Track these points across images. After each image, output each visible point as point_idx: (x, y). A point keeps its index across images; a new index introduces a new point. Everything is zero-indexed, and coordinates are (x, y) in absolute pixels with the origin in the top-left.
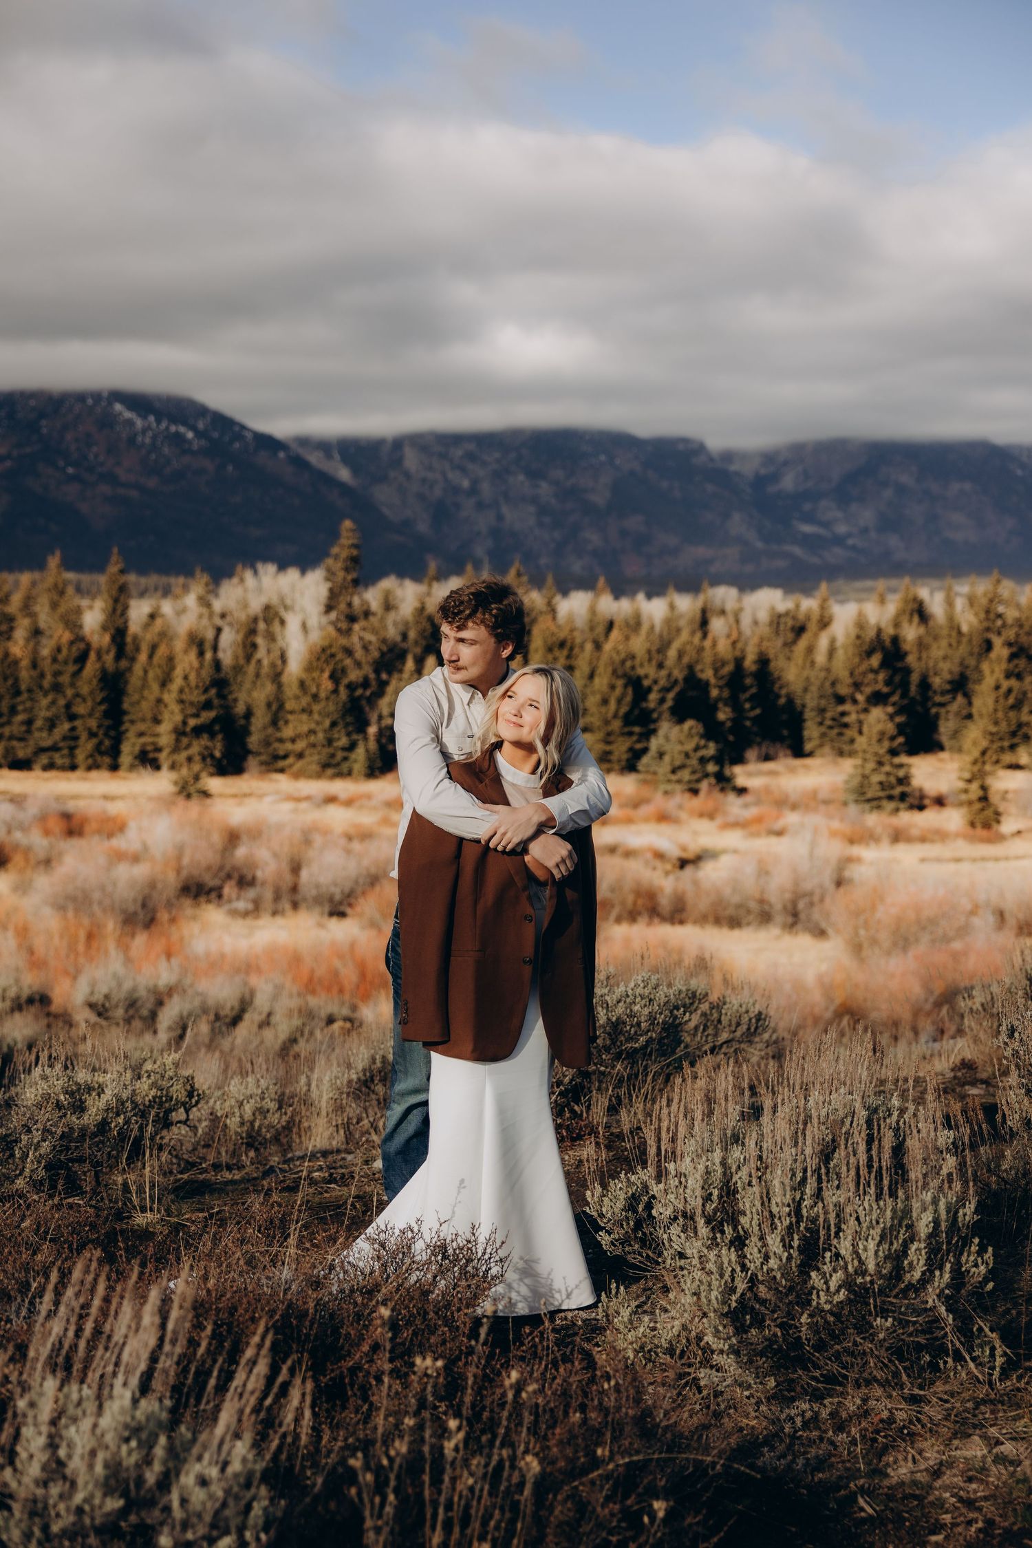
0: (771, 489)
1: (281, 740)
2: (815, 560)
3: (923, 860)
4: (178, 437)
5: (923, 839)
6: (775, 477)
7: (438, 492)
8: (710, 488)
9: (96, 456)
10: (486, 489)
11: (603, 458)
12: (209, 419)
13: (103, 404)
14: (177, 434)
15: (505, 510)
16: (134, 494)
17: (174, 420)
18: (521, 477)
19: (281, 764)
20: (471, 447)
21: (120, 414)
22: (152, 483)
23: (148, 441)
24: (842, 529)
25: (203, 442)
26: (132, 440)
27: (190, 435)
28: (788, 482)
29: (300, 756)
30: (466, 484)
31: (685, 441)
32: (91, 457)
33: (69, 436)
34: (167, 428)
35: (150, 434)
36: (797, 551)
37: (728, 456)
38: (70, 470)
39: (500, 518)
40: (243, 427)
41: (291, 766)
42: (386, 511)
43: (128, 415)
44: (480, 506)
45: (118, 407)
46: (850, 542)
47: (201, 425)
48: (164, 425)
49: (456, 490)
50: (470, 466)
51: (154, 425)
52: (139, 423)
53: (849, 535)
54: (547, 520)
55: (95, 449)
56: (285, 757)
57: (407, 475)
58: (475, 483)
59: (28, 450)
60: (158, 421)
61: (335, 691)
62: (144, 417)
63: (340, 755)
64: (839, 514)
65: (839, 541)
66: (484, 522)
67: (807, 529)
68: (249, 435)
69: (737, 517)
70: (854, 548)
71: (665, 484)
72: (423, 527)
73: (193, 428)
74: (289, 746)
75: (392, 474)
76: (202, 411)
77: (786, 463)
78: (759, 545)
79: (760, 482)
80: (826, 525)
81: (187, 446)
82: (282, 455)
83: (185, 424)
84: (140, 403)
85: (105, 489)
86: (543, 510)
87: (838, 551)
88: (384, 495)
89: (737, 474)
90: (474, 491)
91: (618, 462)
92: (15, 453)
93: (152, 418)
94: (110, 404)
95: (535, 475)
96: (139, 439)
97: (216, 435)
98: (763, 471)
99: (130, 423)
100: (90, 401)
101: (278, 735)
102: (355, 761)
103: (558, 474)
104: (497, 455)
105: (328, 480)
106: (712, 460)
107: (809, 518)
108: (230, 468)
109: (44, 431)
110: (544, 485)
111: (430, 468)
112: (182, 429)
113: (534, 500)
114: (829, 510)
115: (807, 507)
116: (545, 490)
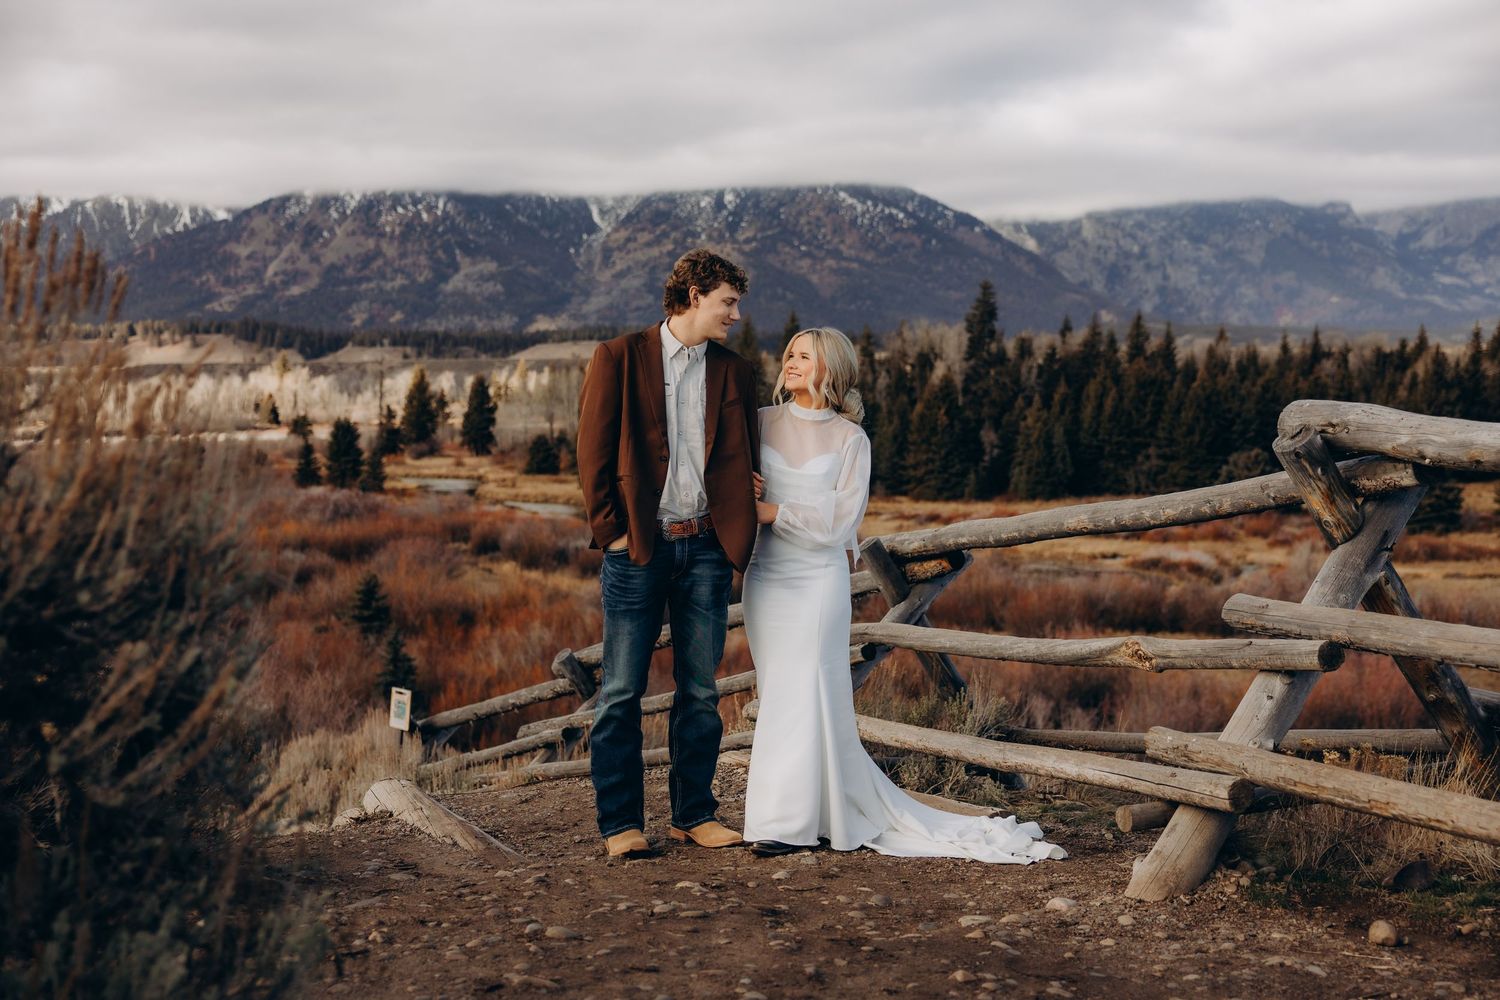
0: (1414, 246)
1: (904, 468)
2: (1456, 308)
3: (1448, 576)
4: (891, 218)
5: (1458, 558)
6: (1416, 235)
7: (1111, 257)
8: (1356, 246)
9: (824, 236)
10: (1154, 253)
11: (1258, 222)
12: (916, 203)
13: (831, 192)
14: (891, 215)
15: (1170, 270)
16: (855, 265)
17: (888, 204)
18: (1185, 242)
19: (905, 488)
20: (1141, 217)
21: (844, 200)
22: (869, 257)
23: (866, 221)
24: (1480, 280)
25: (911, 221)
26: (853, 222)
27: (901, 216)
28: (1429, 240)
29: (920, 481)
30: (1136, 249)
31: (1332, 205)
32: (820, 237)
33: (803, 220)
34: (883, 211)
35: (867, 216)
36: (1438, 300)
37: (1373, 218)
38: (803, 248)
39: (1166, 277)
40: (945, 208)
41: (912, 490)
42: (1066, 275)
43: (850, 201)
44: (1148, 267)
45: (842, 195)
46: (1488, 291)
47: (910, 208)
48: (879, 209)
49: (1128, 255)
50: (1140, 234)
51: (871, 209)
52: (860, 208)
53: (1488, 285)
54: (1207, 278)
55: (823, 230)
56: (908, 482)
57: (1085, 243)
58: (1144, 248)
59: (770, 233)
60: (875, 206)
61: (951, 425)
62: (864, 203)
63: (954, 480)
64: (1478, 267)
65: (1478, 290)
66: (1151, 282)
67: (1447, 280)
68: (950, 214)
69: (1381, 270)
70: (1491, 296)
71: (1315, 244)
72: (1099, 287)
73: (904, 210)
74: (912, 473)
75: (1071, 243)
76: (912, 196)
77: (1427, 223)
78: (1402, 295)
79: (1403, 240)
80: (1465, 276)
81: (897, 225)
82: (977, 229)
83: (897, 206)
84: (861, 192)
85: (831, 262)
86: (1204, 270)
87: (1475, 298)
88: (1064, 261)
89: (1381, 233)
90: (1143, 255)
91: (1271, 226)
92: (759, 236)
93: (869, 203)
94: (836, 193)
95: (1197, 239)
96: (859, 220)
97: (922, 215)
98: (1406, 230)
99: (852, 207)
100: (819, 192)
101: (902, 463)
102: (967, 485)
103: (1218, 238)
104: (1164, 224)
105: (1016, 249)
106: (1358, 221)
107: (1449, 270)
108: (934, 242)
109: (783, 217)
110: (1205, 248)
111: (1105, 237)
112: (894, 211)
113: (1196, 261)
114: (1467, 262)
115: (1447, 260)
116: (1206, 253)
